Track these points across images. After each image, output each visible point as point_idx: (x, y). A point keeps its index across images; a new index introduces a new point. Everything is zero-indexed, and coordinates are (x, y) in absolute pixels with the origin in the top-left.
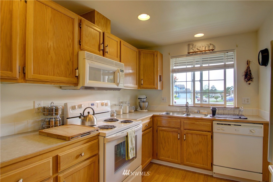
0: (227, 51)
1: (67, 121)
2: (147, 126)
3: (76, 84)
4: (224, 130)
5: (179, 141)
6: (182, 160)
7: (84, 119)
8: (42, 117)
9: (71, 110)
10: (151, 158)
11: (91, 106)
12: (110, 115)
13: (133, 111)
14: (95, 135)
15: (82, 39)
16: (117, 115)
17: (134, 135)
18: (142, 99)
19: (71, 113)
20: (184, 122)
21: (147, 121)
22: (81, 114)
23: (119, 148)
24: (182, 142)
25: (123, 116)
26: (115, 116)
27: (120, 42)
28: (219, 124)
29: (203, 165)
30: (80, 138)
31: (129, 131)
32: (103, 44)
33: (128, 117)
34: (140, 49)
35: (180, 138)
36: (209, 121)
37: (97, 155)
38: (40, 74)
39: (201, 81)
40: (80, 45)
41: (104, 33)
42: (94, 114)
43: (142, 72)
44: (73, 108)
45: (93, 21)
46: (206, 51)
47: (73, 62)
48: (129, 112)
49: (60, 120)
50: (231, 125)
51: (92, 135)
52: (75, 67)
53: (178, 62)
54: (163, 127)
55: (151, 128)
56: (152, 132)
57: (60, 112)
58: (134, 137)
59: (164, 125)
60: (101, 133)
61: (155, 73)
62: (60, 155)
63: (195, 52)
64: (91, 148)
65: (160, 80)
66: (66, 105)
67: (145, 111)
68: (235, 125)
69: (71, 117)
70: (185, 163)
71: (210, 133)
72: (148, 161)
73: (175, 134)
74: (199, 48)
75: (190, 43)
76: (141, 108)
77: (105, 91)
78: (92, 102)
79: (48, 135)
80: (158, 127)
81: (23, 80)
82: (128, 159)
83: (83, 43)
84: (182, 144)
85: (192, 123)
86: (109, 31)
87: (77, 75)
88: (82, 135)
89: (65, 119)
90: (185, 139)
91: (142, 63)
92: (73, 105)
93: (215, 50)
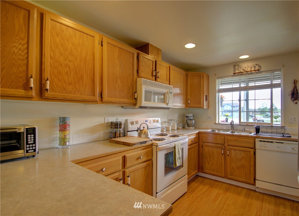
0: (273, 71)
1: (127, 133)
2: (192, 141)
3: (135, 104)
4: (266, 147)
5: (223, 156)
6: (226, 174)
7: (140, 133)
8: (110, 130)
9: (131, 125)
10: (197, 171)
11: (145, 122)
12: (160, 130)
13: (181, 128)
14: (150, 144)
15: (139, 69)
16: (166, 130)
17: (180, 147)
18: (189, 117)
19: (130, 127)
20: (227, 139)
21: (193, 137)
22: (138, 128)
23: (168, 158)
24: (226, 157)
25: (171, 132)
26: (165, 132)
27: (170, 67)
28: (262, 141)
29: (246, 179)
30: (139, 145)
31: (177, 143)
32: (155, 71)
33: (176, 133)
34: (187, 72)
35: (224, 154)
36: (252, 138)
37: (151, 160)
38: (111, 98)
39: (247, 100)
40: (138, 73)
41: (156, 62)
42: (148, 129)
43: (189, 93)
44: (132, 123)
45: (148, 52)
46: (252, 72)
47: (133, 87)
48: (177, 129)
49: (122, 132)
50: (273, 142)
51: (148, 143)
52: (134, 91)
53: (223, 82)
54: (208, 143)
55: (197, 144)
56: (197, 147)
57: (123, 126)
58: (181, 148)
59: (209, 141)
60: (154, 143)
61: (202, 93)
62: (127, 155)
63: (241, 73)
64: (147, 154)
65: (206, 100)
66: (126, 120)
67: (192, 128)
68: (277, 142)
69: (130, 131)
70: (229, 177)
71: (253, 150)
72: (194, 173)
73: (219, 150)
74: (244, 69)
75: (236, 64)
76: (188, 126)
77: (156, 110)
78: (146, 119)
79: (116, 142)
80: (203, 142)
81: (100, 102)
82: (175, 166)
83: (140, 72)
84: (226, 159)
85: (235, 140)
86: (160, 59)
87: (136, 97)
88: (141, 143)
89: (126, 132)
90: (228, 154)
91: (189, 84)
92: (132, 121)
93: (261, 70)
